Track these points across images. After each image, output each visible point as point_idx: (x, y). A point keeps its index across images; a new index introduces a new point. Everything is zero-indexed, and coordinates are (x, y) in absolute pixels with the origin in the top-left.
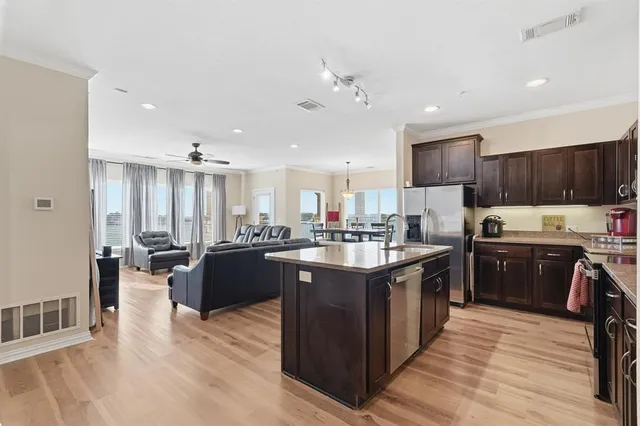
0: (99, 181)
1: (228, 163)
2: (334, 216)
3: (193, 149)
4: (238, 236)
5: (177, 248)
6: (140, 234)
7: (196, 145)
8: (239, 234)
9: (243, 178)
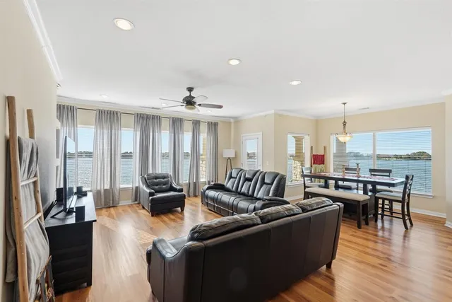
0: (115, 130)
1: (220, 107)
2: (319, 159)
3: (187, 94)
4: (229, 180)
5: (175, 190)
6: (146, 176)
7: (190, 89)
8: (231, 177)
9: (233, 125)
